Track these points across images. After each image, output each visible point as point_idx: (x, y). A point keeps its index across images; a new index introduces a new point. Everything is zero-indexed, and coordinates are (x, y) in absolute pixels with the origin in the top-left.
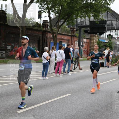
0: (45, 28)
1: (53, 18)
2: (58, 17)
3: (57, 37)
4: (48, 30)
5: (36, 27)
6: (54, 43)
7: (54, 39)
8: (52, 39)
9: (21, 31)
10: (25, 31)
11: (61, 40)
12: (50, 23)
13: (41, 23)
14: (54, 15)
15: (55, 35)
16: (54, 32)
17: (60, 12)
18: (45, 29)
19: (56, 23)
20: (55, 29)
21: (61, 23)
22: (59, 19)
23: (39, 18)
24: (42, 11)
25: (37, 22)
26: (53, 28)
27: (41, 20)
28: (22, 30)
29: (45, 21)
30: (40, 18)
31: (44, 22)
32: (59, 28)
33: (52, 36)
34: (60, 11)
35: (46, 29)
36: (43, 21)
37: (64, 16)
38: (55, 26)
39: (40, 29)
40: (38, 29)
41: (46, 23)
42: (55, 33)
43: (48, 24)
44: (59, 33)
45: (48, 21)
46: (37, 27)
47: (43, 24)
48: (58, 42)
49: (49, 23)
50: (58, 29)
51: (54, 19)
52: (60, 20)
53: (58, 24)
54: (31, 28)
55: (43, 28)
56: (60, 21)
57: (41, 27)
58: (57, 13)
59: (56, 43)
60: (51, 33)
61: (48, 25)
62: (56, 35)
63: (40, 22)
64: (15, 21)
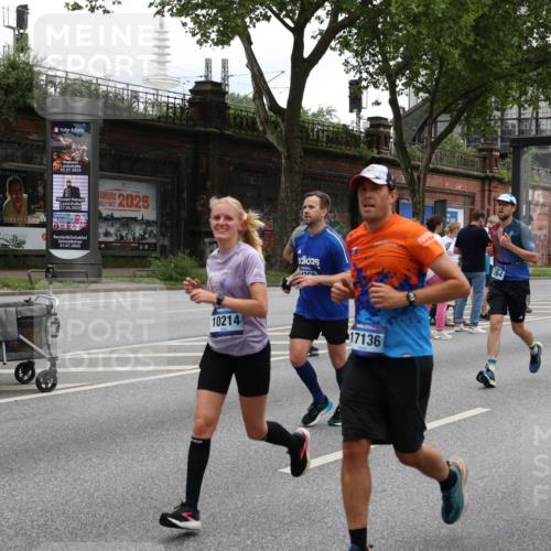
0: (378, 148)
1: (407, 109)
2: (428, 104)
3: (427, 184)
4: (388, 156)
5: (339, 143)
6: (415, 205)
7: (413, 192)
8: (407, 193)
9: (283, 161)
10: (299, 160)
11: (443, 197)
12: (395, 129)
13: (363, 130)
14: (412, 95)
15: (419, 177)
16: (413, 163)
17: (437, 85)
18: (375, 151)
19: (421, 129)
20: (418, 154)
21: (441, 127)
22: (431, 111)
23: (351, 111)
24: (364, 83)
25: (344, 125)
26: (408, 150)
27: (359, 118)
28: (288, 157)
29: (376, 122)
30: (355, 110)
31: (371, 126)
32: (434, 146)
33: (404, 181)
34: (438, 80)
35: (379, 153)
36: (369, 119)
37: (450, 100)
38: (414, 140)
39: (357, 154)
40: (352, 151)
41: (382, 129)
42: (416, 168)
43: (389, 133)
44: (431, 166)
45: (386, 119)
46: (347, 143)
47: (368, 133)
48: (429, 202)
49: (392, 131)
50: (428, 151)
51: (413, 111)
52: (435, 115)
53: (430, 133)
54: (324, 147)
55: (370, 147)
56: (435, 122)
57: (362, 145)
58: (424, 89)
59: (423, 206)
60: (403, 167)
61: (387, 137)
62: (422, 176)
63: (358, 124)
64: (262, 123)
